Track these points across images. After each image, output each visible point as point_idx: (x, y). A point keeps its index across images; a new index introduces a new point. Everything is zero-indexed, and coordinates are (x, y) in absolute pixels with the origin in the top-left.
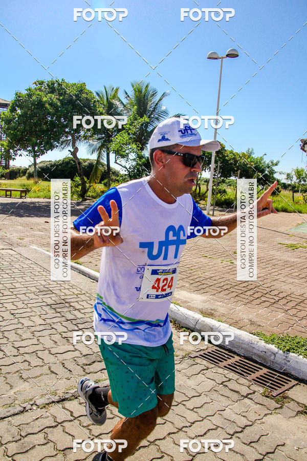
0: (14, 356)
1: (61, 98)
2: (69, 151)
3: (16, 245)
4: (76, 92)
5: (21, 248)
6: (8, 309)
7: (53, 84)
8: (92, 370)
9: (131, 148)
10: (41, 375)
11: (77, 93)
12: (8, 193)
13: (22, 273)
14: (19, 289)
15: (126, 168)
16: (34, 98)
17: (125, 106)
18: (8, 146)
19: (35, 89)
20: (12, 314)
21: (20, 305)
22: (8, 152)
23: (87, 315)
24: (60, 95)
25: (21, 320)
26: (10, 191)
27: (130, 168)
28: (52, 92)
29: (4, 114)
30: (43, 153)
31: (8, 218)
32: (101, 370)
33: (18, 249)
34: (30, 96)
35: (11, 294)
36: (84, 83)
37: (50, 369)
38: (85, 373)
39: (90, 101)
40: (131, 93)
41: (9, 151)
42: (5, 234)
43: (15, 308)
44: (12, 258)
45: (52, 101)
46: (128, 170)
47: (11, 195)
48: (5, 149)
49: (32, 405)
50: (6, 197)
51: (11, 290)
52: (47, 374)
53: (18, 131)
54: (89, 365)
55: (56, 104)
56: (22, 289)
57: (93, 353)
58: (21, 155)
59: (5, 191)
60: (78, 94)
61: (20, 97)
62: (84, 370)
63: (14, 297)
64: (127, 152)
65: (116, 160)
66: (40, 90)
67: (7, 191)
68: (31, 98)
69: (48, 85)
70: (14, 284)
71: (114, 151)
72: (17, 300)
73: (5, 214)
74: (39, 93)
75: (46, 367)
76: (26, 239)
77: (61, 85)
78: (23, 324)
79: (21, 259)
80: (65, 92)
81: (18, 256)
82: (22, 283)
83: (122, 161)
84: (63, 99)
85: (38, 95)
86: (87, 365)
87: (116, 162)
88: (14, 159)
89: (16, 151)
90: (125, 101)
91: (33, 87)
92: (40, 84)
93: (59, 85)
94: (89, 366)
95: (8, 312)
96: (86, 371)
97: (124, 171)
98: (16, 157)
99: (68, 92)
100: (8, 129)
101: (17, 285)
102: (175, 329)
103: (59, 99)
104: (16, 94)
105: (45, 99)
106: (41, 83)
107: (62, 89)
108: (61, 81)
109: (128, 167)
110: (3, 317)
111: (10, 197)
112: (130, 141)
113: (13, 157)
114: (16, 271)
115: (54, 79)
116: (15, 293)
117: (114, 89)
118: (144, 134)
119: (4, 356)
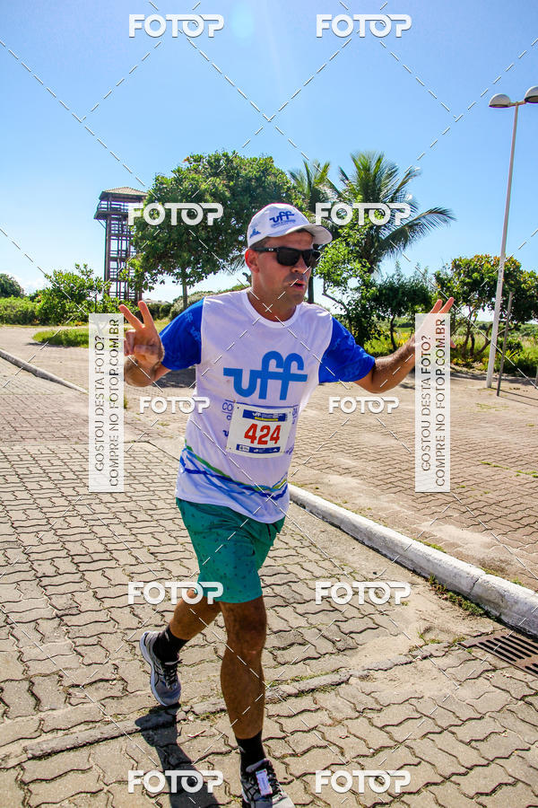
0: (156, 626)
1: (232, 183)
2: (244, 274)
3: (155, 436)
4: (257, 172)
5: (164, 441)
6: (145, 544)
7: (218, 160)
8: (288, 659)
9: (351, 269)
10: (201, 662)
11: (258, 175)
13: (167, 484)
14: (163, 511)
15: (343, 304)
16: (186, 184)
17: (340, 195)
18: (141, 267)
19: (188, 169)
20: (152, 554)
21: (165, 538)
22: (140, 276)
23: (280, 562)
24: (230, 178)
25: (167, 565)
27: (349, 304)
28: (216, 175)
30: (200, 278)
32: (305, 660)
33: (160, 443)
34: (179, 181)
35: (149, 518)
36: (271, 158)
37: (216, 653)
38: (276, 663)
39: (281, 188)
40: (351, 172)
41: (143, 274)
42: (137, 416)
43: (156, 543)
44: (149, 457)
45: (217, 189)
46: (345, 307)
48: (137, 271)
49: (187, 713)
51: (150, 512)
52: (212, 661)
53: (158, 241)
54: (284, 649)
55: (223, 194)
56: (168, 511)
57: (289, 629)
58: (163, 282)
60: (261, 177)
61: (162, 184)
62: (275, 658)
63: (154, 524)
64: (345, 275)
65: (325, 291)
66: (196, 171)
68: (181, 185)
69: (209, 162)
70: (153, 502)
71: (321, 274)
72: (160, 529)
74: (194, 176)
75: (209, 649)
76: (173, 426)
77: (232, 161)
78: (170, 572)
79: (165, 460)
80: (238, 174)
81: (160, 454)
82: (168, 501)
83: (336, 292)
84: (235, 184)
85: (193, 179)
86: (279, 649)
87: (325, 294)
88: (152, 288)
89: (156, 274)
90: (341, 187)
91: (185, 165)
92: (195, 161)
93: (229, 161)
94: (284, 652)
95: (145, 550)
96: (279, 659)
97: (338, 308)
98: (154, 286)
99: (243, 173)
100: (143, 238)
101: (160, 504)
102: (433, 592)
103: (227, 186)
104: (157, 179)
105: (203, 186)
106: (198, 159)
107: (233, 168)
108: (230, 155)
109: (346, 303)
110: (137, 558)
112: (350, 256)
113: (150, 285)
114: (157, 479)
115: (220, 153)
116: (156, 517)
117: (322, 166)
118: (373, 243)
119: (140, 625)
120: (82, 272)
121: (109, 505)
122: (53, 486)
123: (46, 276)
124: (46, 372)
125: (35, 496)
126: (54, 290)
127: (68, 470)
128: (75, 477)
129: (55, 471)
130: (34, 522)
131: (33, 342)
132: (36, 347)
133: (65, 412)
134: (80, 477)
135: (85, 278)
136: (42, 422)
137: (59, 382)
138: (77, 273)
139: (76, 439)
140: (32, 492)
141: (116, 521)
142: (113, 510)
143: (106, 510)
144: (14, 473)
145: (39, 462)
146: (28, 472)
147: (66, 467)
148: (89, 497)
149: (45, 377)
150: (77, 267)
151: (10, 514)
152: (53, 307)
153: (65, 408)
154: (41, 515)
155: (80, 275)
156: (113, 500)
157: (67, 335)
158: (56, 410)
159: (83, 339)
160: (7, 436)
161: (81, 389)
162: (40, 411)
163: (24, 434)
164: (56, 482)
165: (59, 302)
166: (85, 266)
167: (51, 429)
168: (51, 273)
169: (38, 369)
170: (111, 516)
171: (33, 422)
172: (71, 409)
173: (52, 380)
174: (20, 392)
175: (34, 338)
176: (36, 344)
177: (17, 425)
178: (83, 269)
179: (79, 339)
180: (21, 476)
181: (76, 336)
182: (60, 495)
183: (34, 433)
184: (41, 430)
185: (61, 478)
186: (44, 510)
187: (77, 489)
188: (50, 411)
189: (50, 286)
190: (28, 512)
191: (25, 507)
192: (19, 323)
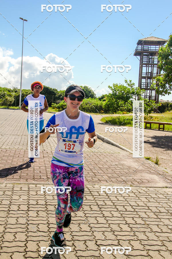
12: (161, 126)
18: (164, 81)
22: (163, 86)
26: (164, 124)
29: (161, 49)
31: (165, 152)
41: (164, 85)
42: (165, 170)
47: (164, 129)
48: (161, 83)
50: (159, 130)
59: (158, 125)
67: (160, 124)
73: (162, 148)
88: (169, 93)
100: (166, 64)
111: (163, 131)
120: (129, 84)
121: (157, 234)
122: (119, 215)
123: (109, 87)
124: (109, 140)
125: (109, 222)
126: (113, 95)
127: (128, 204)
128: (133, 210)
129: (120, 204)
130: (110, 242)
131: (101, 122)
132: (103, 125)
133: (122, 165)
134: (136, 210)
135: (130, 88)
136: (110, 170)
137: (117, 146)
138: (125, 85)
139: (130, 183)
140: (107, 218)
141: (164, 248)
142: (161, 238)
143: (155, 238)
144: (96, 204)
145: (110, 197)
146: (104, 204)
147: (126, 202)
148: (143, 226)
149: (108, 143)
150: (126, 81)
151: (95, 233)
152: (112, 104)
153: (122, 162)
154: (113, 237)
155: (127, 86)
156: (159, 230)
157: (119, 119)
158: (117, 163)
159: (128, 121)
160: (90, 179)
161: (129, 151)
162: (108, 164)
163: (100, 177)
164: (121, 213)
165: (116, 101)
166: (130, 81)
167: (115, 175)
168: (112, 86)
169: (105, 138)
170: (160, 243)
171: (105, 170)
172: (125, 163)
173: (113, 144)
174: (96, 151)
175: (101, 120)
176: (102, 124)
177: (96, 172)
178: (129, 83)
179: (126, 122)
180: (100, 207)
181: (124, 120)
182: (124, 222)
183: (105, 177)
184: (109, 175)
185: (124, 210)
186: (116, 233)
187: (135, 219)
188: (114, 163)
189: (111, 92)
190: (106, 233)
191: (104, 229)
192: (93, 112)
